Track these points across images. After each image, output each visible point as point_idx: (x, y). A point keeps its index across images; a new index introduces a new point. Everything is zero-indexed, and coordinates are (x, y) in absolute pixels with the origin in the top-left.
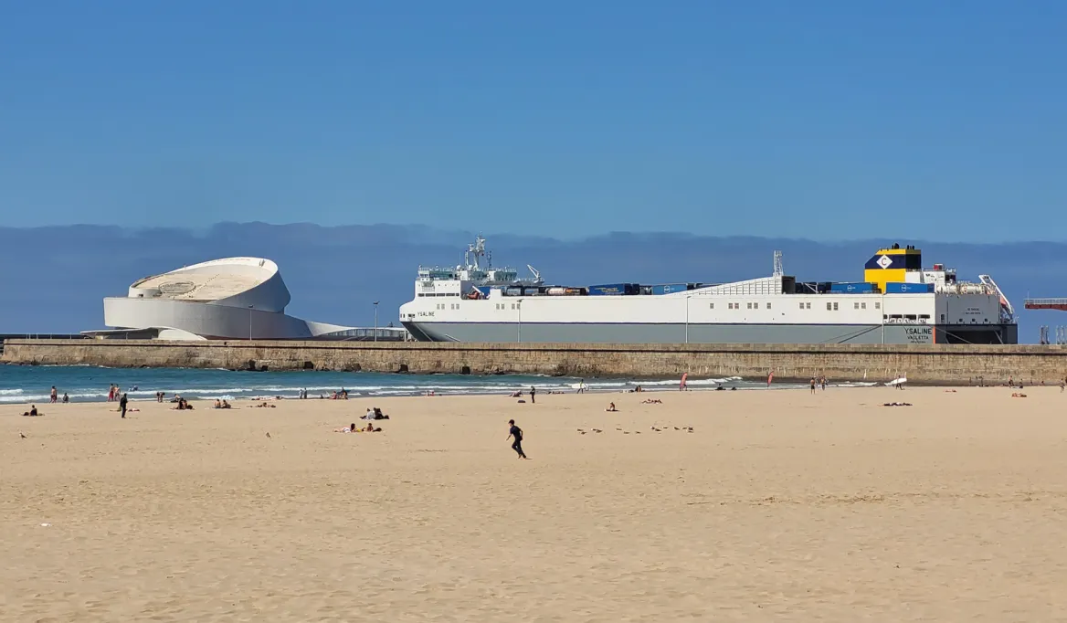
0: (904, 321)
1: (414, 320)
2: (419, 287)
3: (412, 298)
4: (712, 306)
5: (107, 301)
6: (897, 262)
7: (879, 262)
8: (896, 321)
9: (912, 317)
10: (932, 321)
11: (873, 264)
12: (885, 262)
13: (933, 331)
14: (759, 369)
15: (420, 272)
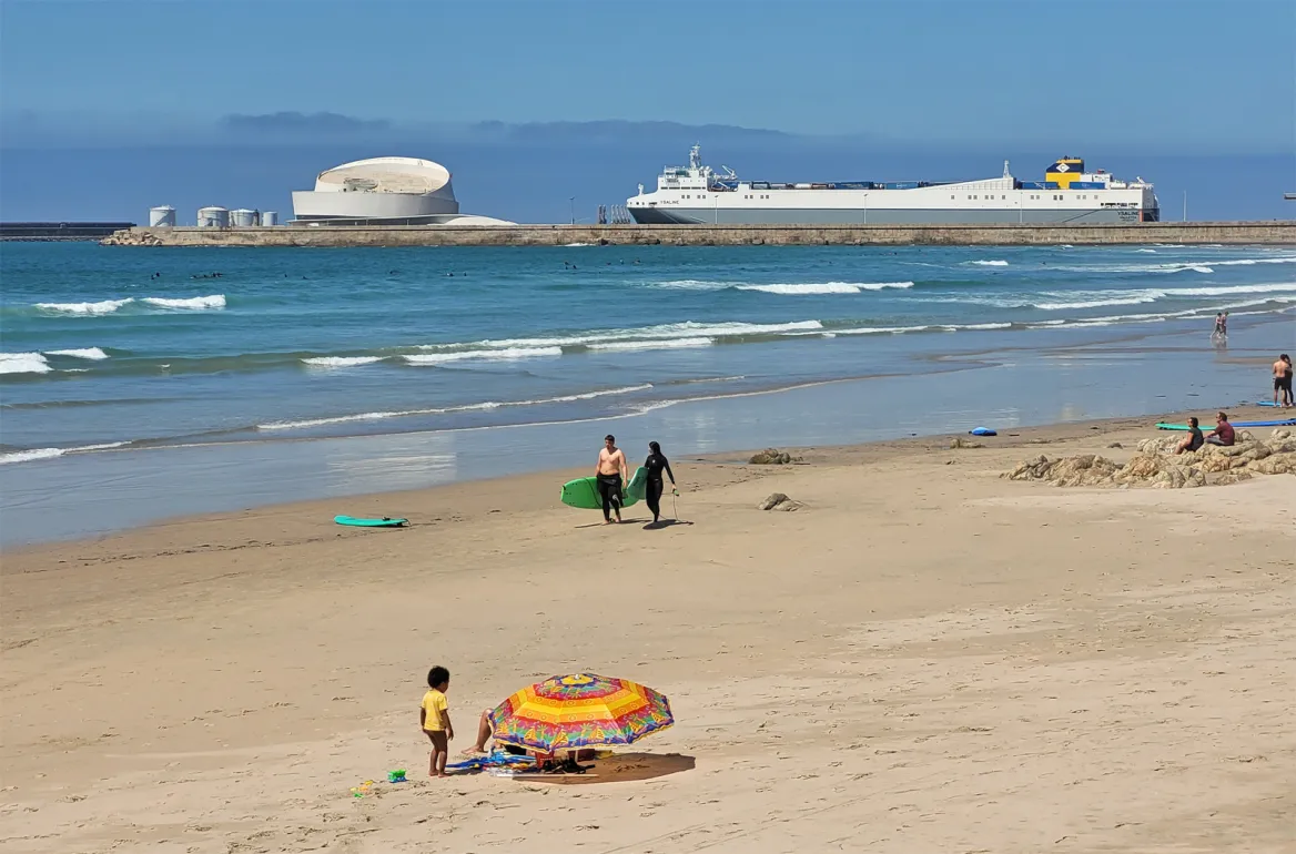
0: (1117, 207)
1: (655, 206)
2: (662, 181)
3: (655, 190)
4: (953, 197)
5: (294, 194)
6: (1074, 168)
7: (1058, 168)
8: (1110, 207)
9: (1123, 205)
10: (1140, 207)
11: (1053, 169)
12: (1063, 167)
13: (1141, 213)
14: (1094, 238)
15: (666, 171)
